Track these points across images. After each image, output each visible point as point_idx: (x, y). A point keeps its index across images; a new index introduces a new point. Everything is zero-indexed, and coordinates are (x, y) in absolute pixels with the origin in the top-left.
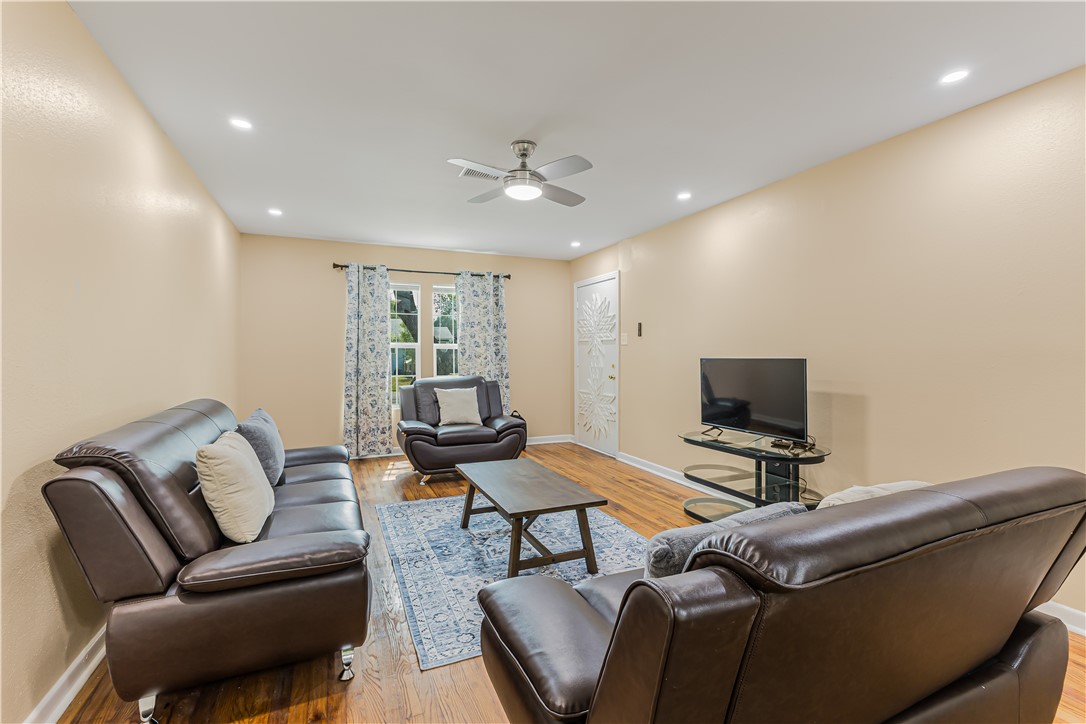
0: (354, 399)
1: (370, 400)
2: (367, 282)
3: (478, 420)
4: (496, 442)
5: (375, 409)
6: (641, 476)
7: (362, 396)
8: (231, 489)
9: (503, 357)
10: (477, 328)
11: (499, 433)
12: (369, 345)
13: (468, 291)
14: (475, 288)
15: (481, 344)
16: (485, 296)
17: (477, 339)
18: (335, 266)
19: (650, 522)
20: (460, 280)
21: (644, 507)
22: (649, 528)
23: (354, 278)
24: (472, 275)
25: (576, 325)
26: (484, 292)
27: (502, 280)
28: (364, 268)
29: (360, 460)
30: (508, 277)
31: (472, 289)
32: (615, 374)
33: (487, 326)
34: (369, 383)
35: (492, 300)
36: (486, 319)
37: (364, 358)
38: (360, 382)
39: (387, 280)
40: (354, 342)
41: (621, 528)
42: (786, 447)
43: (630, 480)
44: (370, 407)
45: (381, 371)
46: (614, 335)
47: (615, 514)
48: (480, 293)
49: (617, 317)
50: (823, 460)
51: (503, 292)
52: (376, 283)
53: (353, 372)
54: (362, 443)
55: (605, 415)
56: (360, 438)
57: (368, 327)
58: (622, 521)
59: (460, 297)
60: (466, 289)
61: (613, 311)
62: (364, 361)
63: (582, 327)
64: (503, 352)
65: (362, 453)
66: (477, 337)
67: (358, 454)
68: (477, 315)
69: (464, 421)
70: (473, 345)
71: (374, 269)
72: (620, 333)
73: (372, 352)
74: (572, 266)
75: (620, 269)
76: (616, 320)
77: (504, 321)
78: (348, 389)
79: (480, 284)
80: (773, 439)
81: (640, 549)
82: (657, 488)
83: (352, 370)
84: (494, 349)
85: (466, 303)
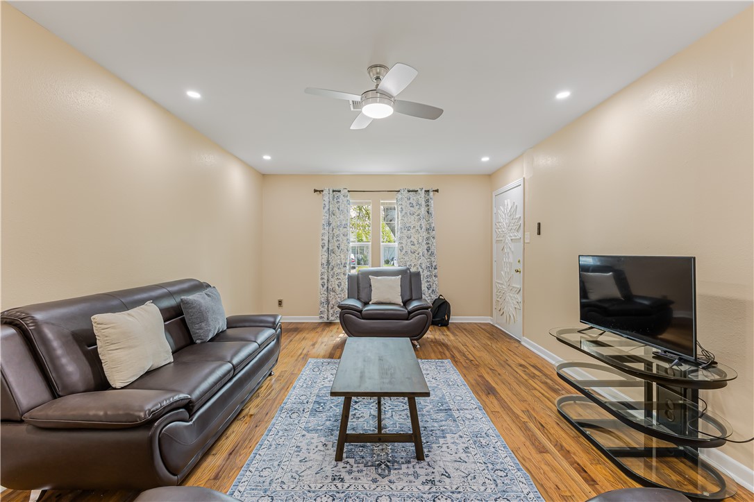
0: (326, 281)
1: (337, 282)
2: (336, 201)
3: (399, 301)
4: (407, 319)
5: (340, 289)
6: (534, 361)
7: (331, 279)
8: (113, 347)
9: (432, 254)
10: (413, 231)
11: (410, 313)
12: (336, 244)
14: (411, 201)
15: (416, 243)
16: (418, 207)
17: (412, 239)
18: (315, 191)
19: (514, 413)
20: (399, 196)
21: (517, 394)
22: (508, 419)
23: (326, 199)
24: (409, 191)
25: (494, 226)
26: (418, 204)
27: (431, 194)
28: (333, 191)
29: (330, 323)
30: (437, 191)
31: (408, 202)
32: (520, 267)
33: (419, 229)
34: (336, 270)
35: (423, 210)
36: (419, 224)
37: (334, 253)
38: (330, 269)
39: (348, 198)
40: (326, 242)
41: (479, 414)
42: (669, 361)
43: (521, 365)
44: (337, 287)
45: (343, 262)
46: (520, 235)
47: (484, 397)
48: (415, 204)
49: (522, 218)
50: (725, 385)
51: (432, 202)
52: (341, 201)
53: (325, 262)
54: (331, 311)
55: (514, 304)
56: (330, 308)
57: (336, 232)
58: (485, 407)
59: (399, 208)
60: (404, 201)
61: (519, 214)
62: (333, 255)
63: (498, 228)
64: (432, 249)
65: (331, 318)
66: (412, 238)
67: (328, 319)
68: (412, 221)
69: (388, 301)
70: (409, 244)
71: (339, 191)
72: (524, 232)
73: (339, 249)
74: (491, 178)
75: (524, 176)
76: (521, 222)
77: (433, 225)
78: (322, 274)
79: (415, 198)
80: (655, 350)
81: (483, 442)
82: (544, 377)
84: (426, 247)
85: (404, 212)
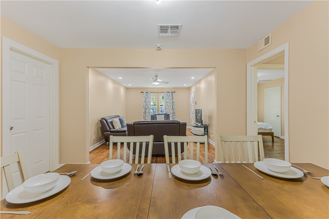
0: (144, 117)
1: (148, 117)
7: (146, 117)
9: (174, 109)
10: (168, 103)
12: (147, 107)
13: (166, 95)
14: (168, 95)
15: (169, 106)
18: (141, 92)
20: (165, 93)
23: (144, 94)
24: (167, 92)
26: (170, 96)
27: (173, 93)
28: (146, 92)
30: (175, 92)
33: (170, 103)
34: (147, 114)
35: (171, 98)
36: (170, 101)
39: (150, 94)
40: (145, 106)
44: (148, 119)
45: (149, 112)
51: (173, 95)
52: (148, 95)
57: (147, 103)
59: (164, 97)
62: (146, 110)
68: (168, 100)
70: (167, 107)
71: (148, 92)
74: (189, 89)
77: (174, 101)
78: (143, 115)
83: (144, 112)
84: (172, 107)
85: (166, 98)
